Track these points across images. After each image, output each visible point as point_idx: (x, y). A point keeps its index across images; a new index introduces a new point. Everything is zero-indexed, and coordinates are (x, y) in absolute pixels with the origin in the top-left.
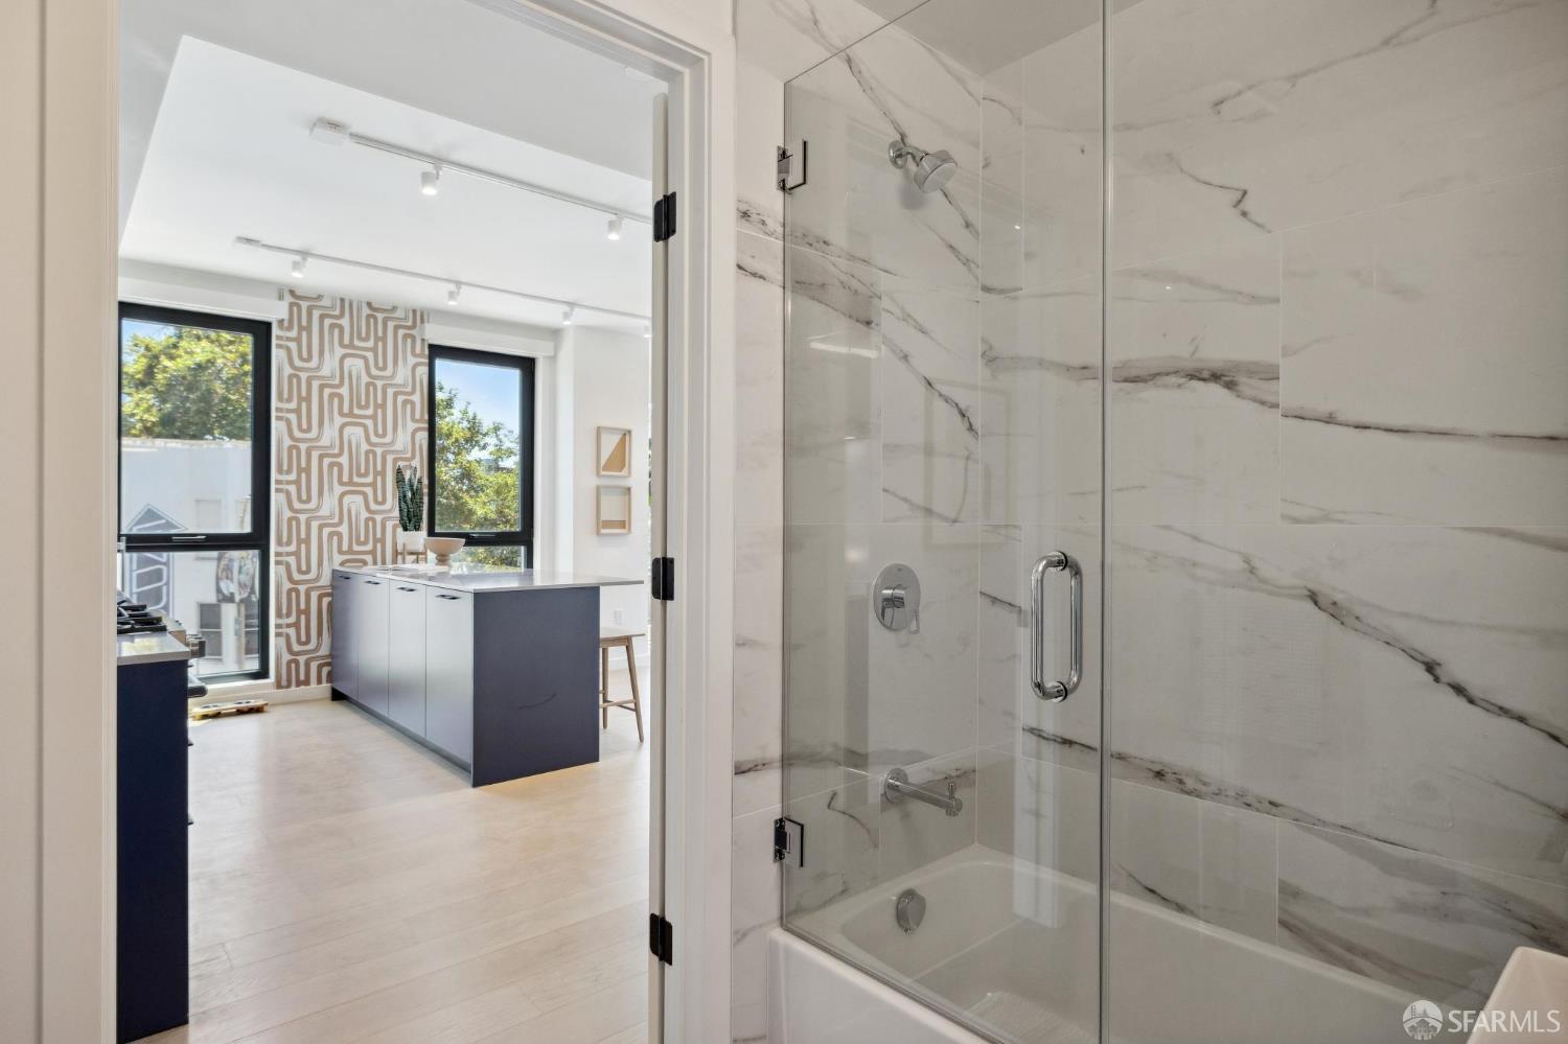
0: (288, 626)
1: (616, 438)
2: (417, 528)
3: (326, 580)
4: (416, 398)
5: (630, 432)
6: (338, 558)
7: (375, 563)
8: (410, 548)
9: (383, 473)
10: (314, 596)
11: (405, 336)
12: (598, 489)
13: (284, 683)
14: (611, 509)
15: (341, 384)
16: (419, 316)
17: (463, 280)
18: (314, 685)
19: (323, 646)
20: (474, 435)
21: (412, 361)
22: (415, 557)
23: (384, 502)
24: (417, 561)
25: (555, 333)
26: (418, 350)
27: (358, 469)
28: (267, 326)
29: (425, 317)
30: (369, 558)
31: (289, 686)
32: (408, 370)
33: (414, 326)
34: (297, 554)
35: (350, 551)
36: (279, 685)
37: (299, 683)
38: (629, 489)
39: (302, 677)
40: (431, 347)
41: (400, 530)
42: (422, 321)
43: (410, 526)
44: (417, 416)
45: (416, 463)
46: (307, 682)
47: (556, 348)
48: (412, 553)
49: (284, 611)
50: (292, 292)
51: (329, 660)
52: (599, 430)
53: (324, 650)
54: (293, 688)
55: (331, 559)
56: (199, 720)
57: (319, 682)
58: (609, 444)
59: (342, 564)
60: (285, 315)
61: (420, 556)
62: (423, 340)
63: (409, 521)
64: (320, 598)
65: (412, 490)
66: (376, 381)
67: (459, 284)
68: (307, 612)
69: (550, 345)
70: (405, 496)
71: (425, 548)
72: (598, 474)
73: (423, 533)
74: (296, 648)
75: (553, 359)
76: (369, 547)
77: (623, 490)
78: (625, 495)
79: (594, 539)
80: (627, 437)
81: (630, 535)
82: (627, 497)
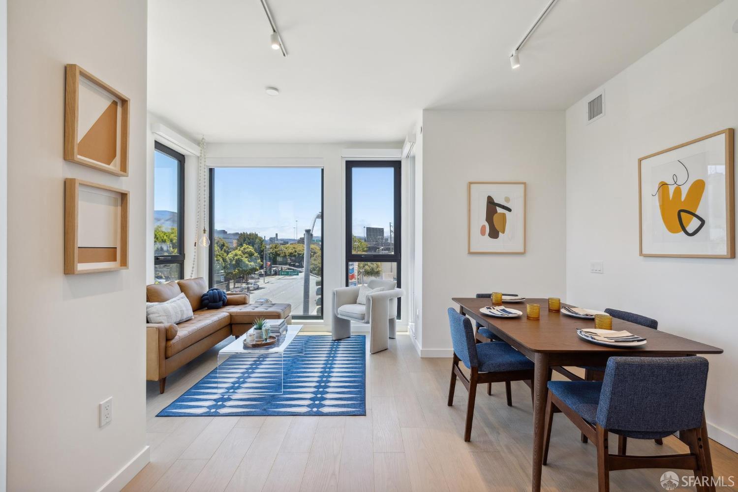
5: (124, 102)
12: (67, 185)
14: (94, 226)
38: (125, 196)
72: (67, 157)
77: (113, 195)
78: (116, 206)
79: (60, 282)
80: (119, 109)
81: (124, 272)
82: (119, 208)
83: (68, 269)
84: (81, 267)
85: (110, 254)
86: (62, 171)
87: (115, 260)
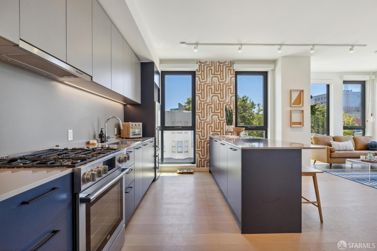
0: (199, 151)
1: (298, 93)
2: (231, 125)
3: (208, 139)
4: (232, 87)
5: (303, 91)
6: (211, 133)
7: (221, 135)
8: (229, 130)
9: (223, 109)
10: (206, 143)
11: (228, 69)
12: (291, 111)
13: (198, 166)
14: (296, 118)
15: (212, 85)
16: (232, 63)
17: (243, 42)
18: (205, 167)
19: (208, 157)
20: (253, 105)
21: (230, 76)
22: (231, 133)
23: (223, 117)
24: (232, 135)
25: (274, 62)
26: (232, 73)
27: (216, 108)
28: (195, 72)
29: (234, 63)
30: (219, 133)
31: (200, 167)
32: (230, 79)
33: (231, 66)
34: (201, 132)
35: (214, 131)
36: (197, 167)
37: (202, 167)
38: (303, 111)
39: (203, 165)
40: (236, 72)
41: (227, 126)
42: (233, 64)
43: (229, 124)
44: (232, 92)
45: (232, 106)
46: (204, 166)
47: (275, 67)
48: (230, 132)
49: (199, 147)
50: (200, 62)
51: (209, 161)
52: (291, 91)
53: (208, 158)
54: (201, 168)
55: (209, 133)
56: (178, 174)
57: (207, 167)
58: (295, 96)
59: (212, 135)
60: (198, 68)
61: (233, 133)
62: (233, 70)
63: (229, 122)
64: (207, 144)
65: (230, 113)
66: (221, 83)
67: (241, 45)
68: (204, 147)
69: (273, 65)
70: (227, 115)
71: (233, 131)
72: (291, 106)
73: (233, 126)
74: (201, 157)
75: (274, 70)
76: (219, 130)
77: (300, 111)
78: (301, 113)
79: (289, 129)
80: (302, 93)
81: (303, 127)
82: (302, 114)
83: (291, 126)
84: (293, 126)
85: (300, 123)
86: (289, 109)
87: (301, 125)
